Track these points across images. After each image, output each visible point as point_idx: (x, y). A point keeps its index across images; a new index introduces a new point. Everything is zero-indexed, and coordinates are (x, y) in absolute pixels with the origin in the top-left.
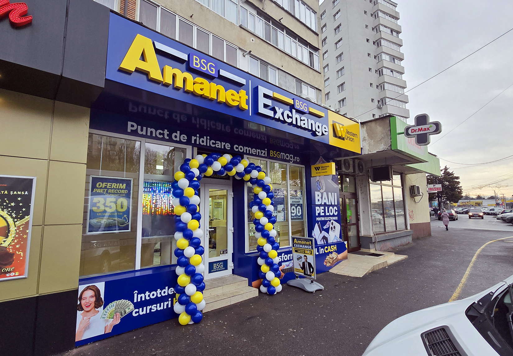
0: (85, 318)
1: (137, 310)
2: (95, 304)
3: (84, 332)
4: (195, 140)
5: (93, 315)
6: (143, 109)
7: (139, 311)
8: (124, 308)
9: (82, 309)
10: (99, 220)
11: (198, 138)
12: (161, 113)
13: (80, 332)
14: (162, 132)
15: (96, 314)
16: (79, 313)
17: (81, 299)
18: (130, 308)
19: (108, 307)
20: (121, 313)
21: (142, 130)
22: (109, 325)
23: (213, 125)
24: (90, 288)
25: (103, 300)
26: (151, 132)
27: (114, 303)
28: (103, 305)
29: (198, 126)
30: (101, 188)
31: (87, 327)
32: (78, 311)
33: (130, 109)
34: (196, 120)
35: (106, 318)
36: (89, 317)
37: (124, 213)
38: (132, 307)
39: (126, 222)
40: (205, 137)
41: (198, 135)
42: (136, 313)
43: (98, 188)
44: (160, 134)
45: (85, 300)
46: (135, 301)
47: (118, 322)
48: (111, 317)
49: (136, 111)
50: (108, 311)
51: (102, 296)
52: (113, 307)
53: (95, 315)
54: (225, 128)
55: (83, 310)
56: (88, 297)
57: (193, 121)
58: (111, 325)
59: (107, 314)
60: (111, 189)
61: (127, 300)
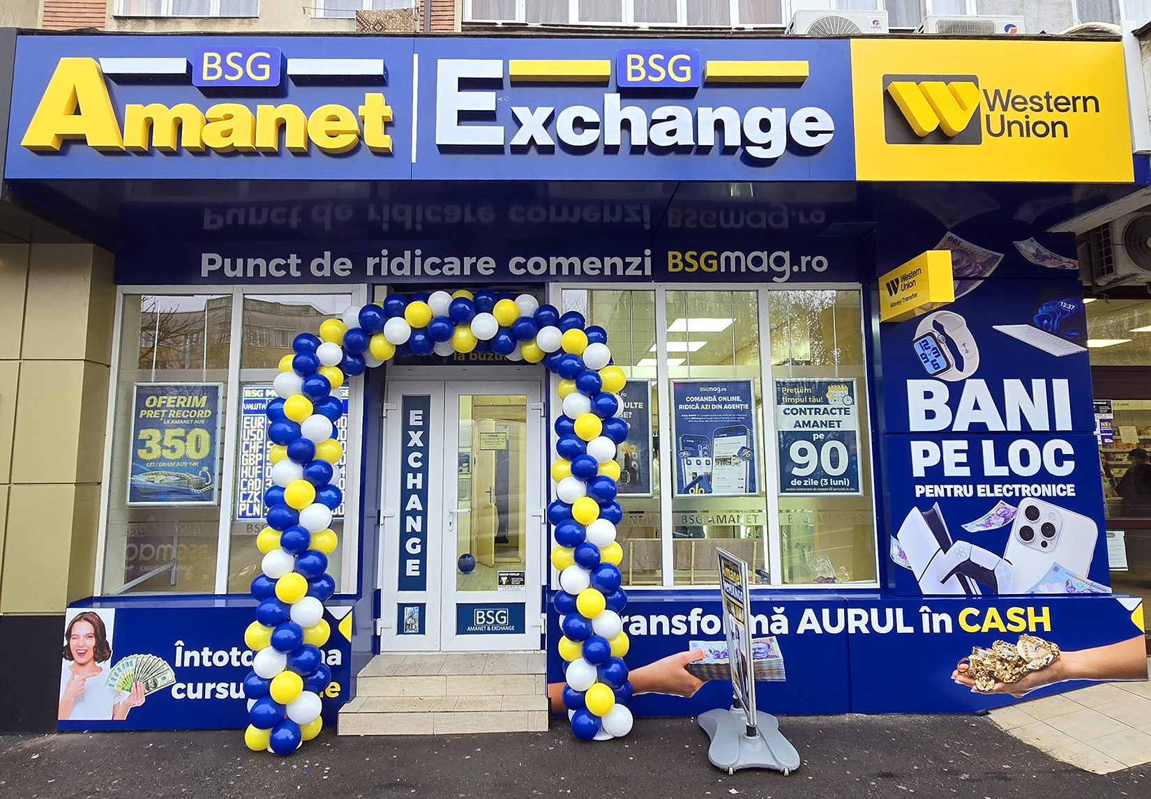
0: (76, 676)
1: (182, 686)
2: (95, 653)
3: (74, 706)
4: (377, 267)
5: (90, 674)
6: (235, 218)
7: (186, 688)
8: (153, 675)
9: (72, 658)
10: (150, 477)
11: (385, 260)
12: (279, 216)
13: (68, 702)
14: (282, 262)
15: (96, 674)
16: (66, 663)
17: (69, 635)
18: (165, 678)
19: (120, 663)
20: (147, 683)
21: (234, 268)
22: (121, 704)
23: (434, 213)
24: (85, 616)
25: (111, 647)
26: (257, 268)
27: (134, 659)
28: (110, 658)
29: (386, 227)
30: (155, 408)
31: (80, 697)
32: (64, 659)
33: (207, 225)
34: (379, 211)
35: (115, 688)
36: (84, 677)
37: (202, 462)
38: (170, 675)
39: (206, 484)
40: (408, 253)
41: (385, 252)
42: (180, 691)
43: (147, 409)
44: (278, 267)
45: (77, 640)
46: (178, 664)
47: (140, 702)
48: (126, 688)
49: (220, 224)
50: (120, 674)
51: (109, 638)
52: (131, 668)
53: (94, 675)
54: (474, 212)
55: (74, 659)
56: (81, 637)
57: (372, 215)
58: (125, 705)
59: (118, 678)
60: (176, 409)
61: (160, 658)
